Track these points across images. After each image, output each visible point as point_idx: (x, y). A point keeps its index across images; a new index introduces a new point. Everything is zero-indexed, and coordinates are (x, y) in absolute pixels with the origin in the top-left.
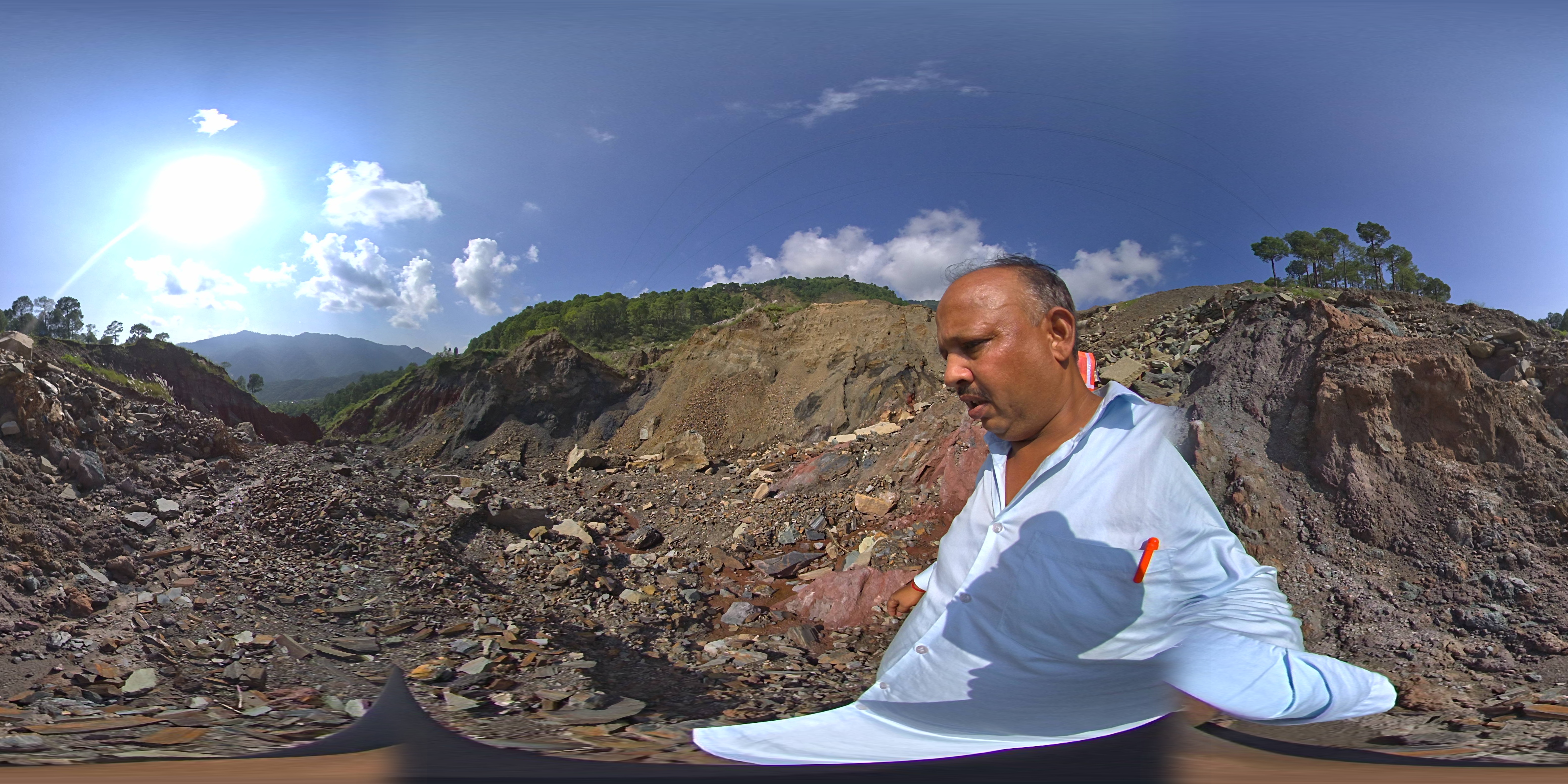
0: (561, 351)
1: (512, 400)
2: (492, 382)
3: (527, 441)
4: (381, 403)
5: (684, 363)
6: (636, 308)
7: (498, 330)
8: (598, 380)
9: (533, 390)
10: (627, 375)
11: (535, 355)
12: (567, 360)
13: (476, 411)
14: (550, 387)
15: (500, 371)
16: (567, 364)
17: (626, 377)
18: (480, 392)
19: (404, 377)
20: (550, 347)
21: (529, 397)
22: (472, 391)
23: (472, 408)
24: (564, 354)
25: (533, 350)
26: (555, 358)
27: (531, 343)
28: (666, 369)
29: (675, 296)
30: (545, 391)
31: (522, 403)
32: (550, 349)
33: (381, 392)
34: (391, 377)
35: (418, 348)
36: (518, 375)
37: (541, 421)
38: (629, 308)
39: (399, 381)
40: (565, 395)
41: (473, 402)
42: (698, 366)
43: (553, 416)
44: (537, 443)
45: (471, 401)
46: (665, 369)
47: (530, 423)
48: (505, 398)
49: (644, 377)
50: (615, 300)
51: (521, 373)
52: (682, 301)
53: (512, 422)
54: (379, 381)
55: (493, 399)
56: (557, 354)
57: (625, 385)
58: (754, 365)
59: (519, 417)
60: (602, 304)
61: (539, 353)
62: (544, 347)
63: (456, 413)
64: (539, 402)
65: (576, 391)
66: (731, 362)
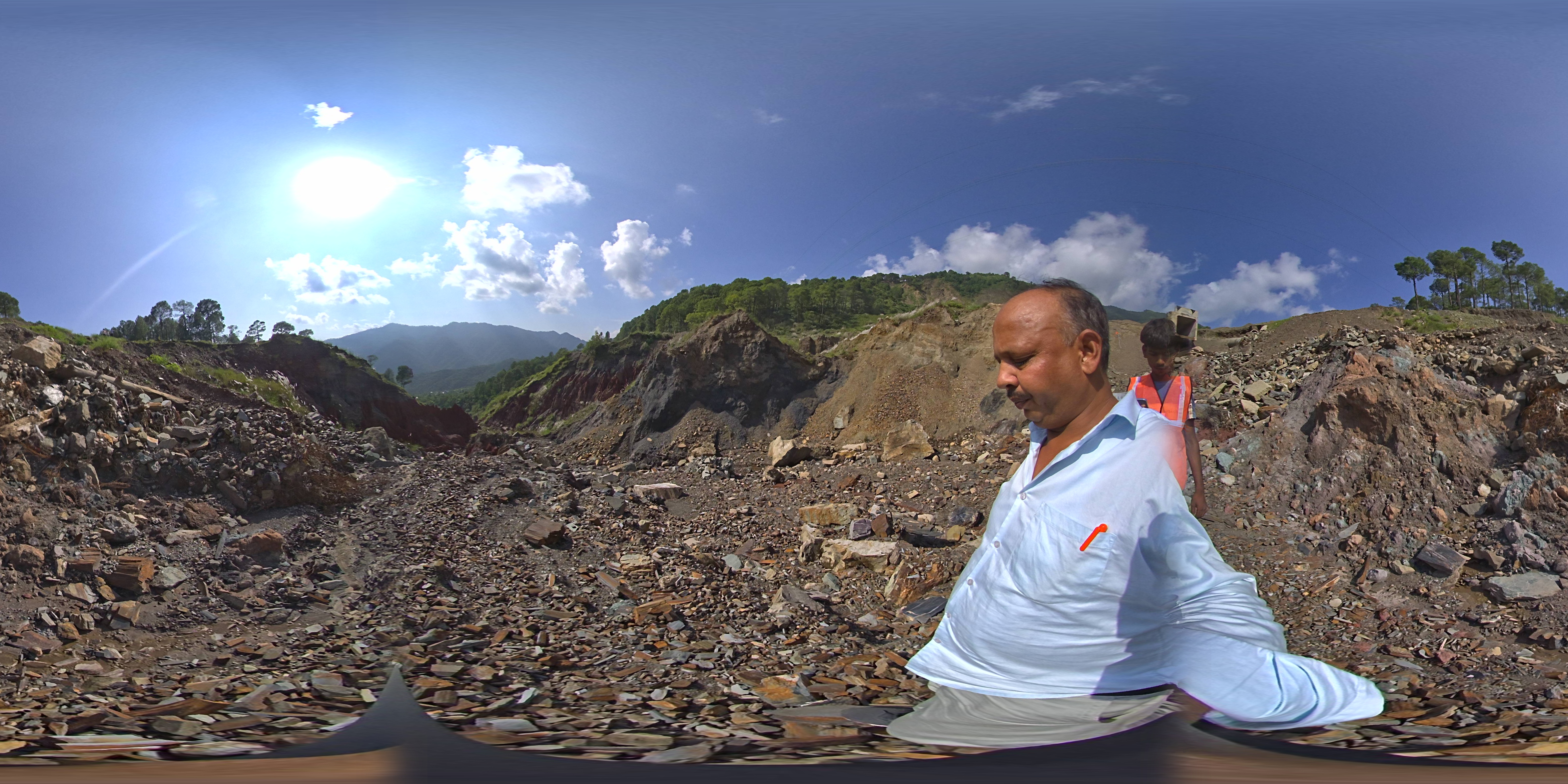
0: (749, 333)
1: (697, 385)
2: (675, 366)
3: (718, 431)
4: (536, 390)
5: (868, 353)
6: (799, 294)
7: (653, 315)
8: (787, 365)
9: (721, 375)
10: (815, 361)
11: (721, 336)
12: (756, 343)
13: (658, 398)
14: (739, 372)
15: (683, 353)
16: (755, 348)
17: (813, 364)
18: (661, 376)
19: (557, 363)
20: (736, 328)
21: (716, 383)
22: (650, 376)
23: (651, 394)
24: (752, 336)
25: (718, 331)
26: (742, 341)
27: (715, 323)
28: (852, 358)
29: (836, 284)
30: (734, 376)
31: (708, 389)
32: (737, 331)
33: (535, 378)
34: (543, 363)
35: (566, 333)
36: (703, 357)
37: (730, 409)
38: (791, 294)
39: (553, 366)
40: (755, 381)
41: (653, 387)
42: (883, 356)
43: (743, 404)
44: (730, 433)
45: (650, 386)
46: (850, 358)
47: (718, 411)
48: (689, 383)
49: (831, 364)
50: (776, 286)
51: (707, 356)
52: (844, 289)
53: (699, 410)
54: (531, 368)
55: (677, 385)
56: (745, 336)
57: (812, 371)
58: (937, 358)
59: (705, 405)
60: (763, 288)
61: (725, 334)
62: (731, 328)
63: (632, 400)
64: (727, 388)
65: (765, 376)
66: (915, 355)
